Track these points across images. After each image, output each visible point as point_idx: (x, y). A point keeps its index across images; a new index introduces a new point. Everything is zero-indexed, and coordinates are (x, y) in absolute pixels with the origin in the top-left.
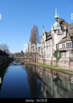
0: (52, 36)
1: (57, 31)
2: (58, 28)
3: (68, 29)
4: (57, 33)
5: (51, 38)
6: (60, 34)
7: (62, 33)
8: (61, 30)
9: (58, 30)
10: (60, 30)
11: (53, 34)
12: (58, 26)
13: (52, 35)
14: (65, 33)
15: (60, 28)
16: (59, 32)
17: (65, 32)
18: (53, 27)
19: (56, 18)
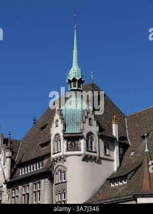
0: (55, 161)
1: (82, 142)
2: (88, 129)
3: (126, 139)
4: (83, 151)
5: (48, 174)
6: (97, 155)
7: (102, 155)
8: (100, 137)
9: (85, 134)
10: (96, 138)
11: (64, 152)
12: (87, 121)
13: (53, 156)
14: (115, 154)
15: (95, 129)
16: (89, 147)
17: (117, 148)
18: (62, 119)
19: (74, 80)
